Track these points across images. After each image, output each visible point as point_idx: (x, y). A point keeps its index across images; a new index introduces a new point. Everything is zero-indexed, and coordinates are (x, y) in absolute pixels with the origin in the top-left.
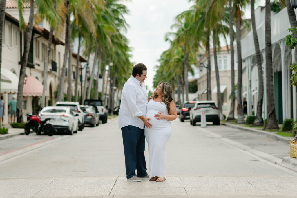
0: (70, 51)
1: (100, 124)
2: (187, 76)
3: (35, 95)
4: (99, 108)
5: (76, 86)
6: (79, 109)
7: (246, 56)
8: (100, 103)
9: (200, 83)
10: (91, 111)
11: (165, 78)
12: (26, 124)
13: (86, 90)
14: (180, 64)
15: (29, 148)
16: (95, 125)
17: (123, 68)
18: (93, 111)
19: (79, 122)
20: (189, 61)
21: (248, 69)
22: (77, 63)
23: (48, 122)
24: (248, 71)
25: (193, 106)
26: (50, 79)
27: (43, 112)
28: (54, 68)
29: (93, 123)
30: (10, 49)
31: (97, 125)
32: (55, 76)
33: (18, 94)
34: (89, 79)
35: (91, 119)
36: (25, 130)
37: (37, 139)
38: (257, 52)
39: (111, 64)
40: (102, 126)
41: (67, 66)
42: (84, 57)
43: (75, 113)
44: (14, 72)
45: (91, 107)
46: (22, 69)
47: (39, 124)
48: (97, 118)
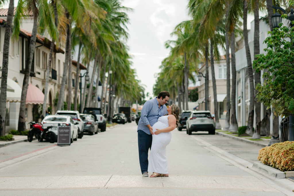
0: (70, 60)
1: (99, 132)
2: (188, 84)
3: (35, 103)
4: (98, 116)
5: (75, 93)
6: (79, 118)
7: (241, 68)
8: (99, 111)
9: (200, 92)
10: (90, 120)
11: (166, 86)
12: (30, 132)
13: (85, 97)
14: (181, 72)
15: (34, 154)
16: (94, 133)
17: (123, 76)
18: (92, 120)
19: (79, 130)
20: (189, 69)
21: (243, 80)
22: (77, 71)
23: (50, 130)
24: (243, 82)
25: (190, 116)
26: (50, 87)
27: (45, 120)
28: (54, 76)
29: (92, 131)
30: (13, 59)
31: (96, 133)
32: (55, 84)
33: (21, 102)
34: (88, 87)
35: (90, 127)
36: (28, 137)
37: (39, 146)
38: (249, 65)
39: (111, 72)
40: (100, 134)
41: (67, 75)
42: (83, 65)
43: (75, 122)
44: (16, 81)
45: (90, 115)
46: (25, 79)
47: (42, 131)
48: (96, 127)
